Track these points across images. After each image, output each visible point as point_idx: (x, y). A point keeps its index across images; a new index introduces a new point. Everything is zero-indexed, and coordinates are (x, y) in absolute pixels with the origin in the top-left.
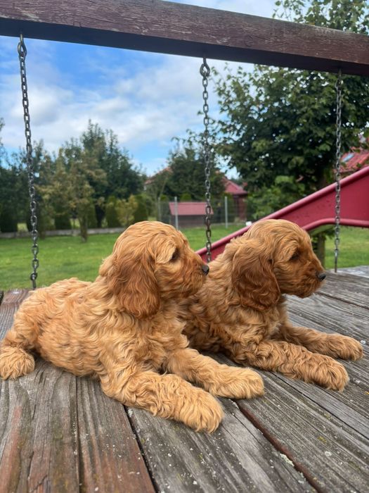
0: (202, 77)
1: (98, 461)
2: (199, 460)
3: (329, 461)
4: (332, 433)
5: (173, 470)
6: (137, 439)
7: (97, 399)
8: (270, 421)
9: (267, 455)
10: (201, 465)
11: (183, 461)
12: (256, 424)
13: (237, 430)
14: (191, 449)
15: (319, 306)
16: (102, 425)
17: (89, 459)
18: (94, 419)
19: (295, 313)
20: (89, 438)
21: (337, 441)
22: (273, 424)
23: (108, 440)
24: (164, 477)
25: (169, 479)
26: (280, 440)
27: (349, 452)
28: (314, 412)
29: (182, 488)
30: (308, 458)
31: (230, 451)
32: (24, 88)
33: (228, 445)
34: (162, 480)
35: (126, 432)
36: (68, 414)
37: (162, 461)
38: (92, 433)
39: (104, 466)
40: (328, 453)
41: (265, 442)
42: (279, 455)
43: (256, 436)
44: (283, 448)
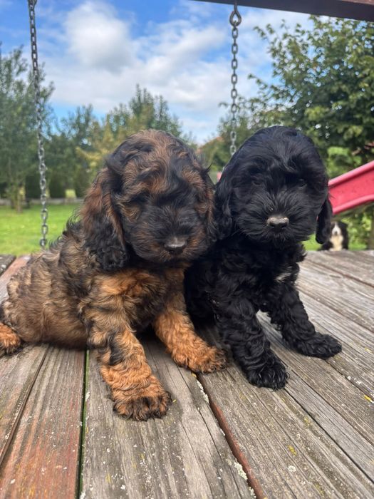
0: (232, 27)
1: (28, 449)
2: (138, 459)
3: (291, 478)
4: (306, 443)
5: (105, 468)
6: (82, 429)
7: (58, 377)
8: (238, 420)
9: (219, 462)
10: (139, 466)
11: (120, 459)
12: (221, 424)
13: (195, 428)
14: (135, 446)
15: (342, 291)
16: (51, 408)
17: (20, 445)
18: (45, 399)
19: (313, 298)
20: (31, 421)
21: (309, 453)
22: (240, 423)
23: (49, 427)
24: (92, 476)
25: (97, 478)
26: (240, 445)
27: (318, 469)
28: (293, 415)
29: (106, 492)
30: (267, 472)
31: (178, 453)
32: (34, 40)
33: (179, 446)
34: (89, 479)
35: (73, 418)
36: (19, 392)
37: (97, 456)
38: (36, 416)
39: (33, 455)
40: (292, 469)
41: (223, 444)
42: (233, 463)
43: (215, 437)
44: (241, 455)
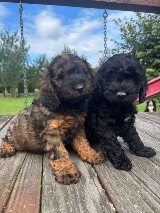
0: (104, 18)
1: (18, 196)
2: (66, 201)
3: (135, 210)
4: (142, 195)
5: (52, 205)
6: (41, 188)
7: (31, 166)
8: (111, 185)
9: (103, 203)
10: (67, 205)
11: (58, 201)
12: (103, 186)
13: (91, 188)
14: (65, 196)
15: (155, 129)
16: (28, 179)
17: (15, 195)
18: (25, 175)
19: (142, 132)
20: (19, 184)
21: (143, 199)
22: (111, 186)
23: (27, 187)
24: (46, 209)
25: (48, 210)
26: (112, 196)
27: (148, 206)
28: (135, 182)
30: (124, 207)
31: (84, 199)
33: (84, 196)
34: (44, 210)
35: (37, 183)
36: (14, 172)
37: (48, 200)
38: (22, 182)
39: (20, 199)
40: (136, 206)
41: (104, 195)
42: (109, 204)
43: (101, 192)
44: (113, 200)
